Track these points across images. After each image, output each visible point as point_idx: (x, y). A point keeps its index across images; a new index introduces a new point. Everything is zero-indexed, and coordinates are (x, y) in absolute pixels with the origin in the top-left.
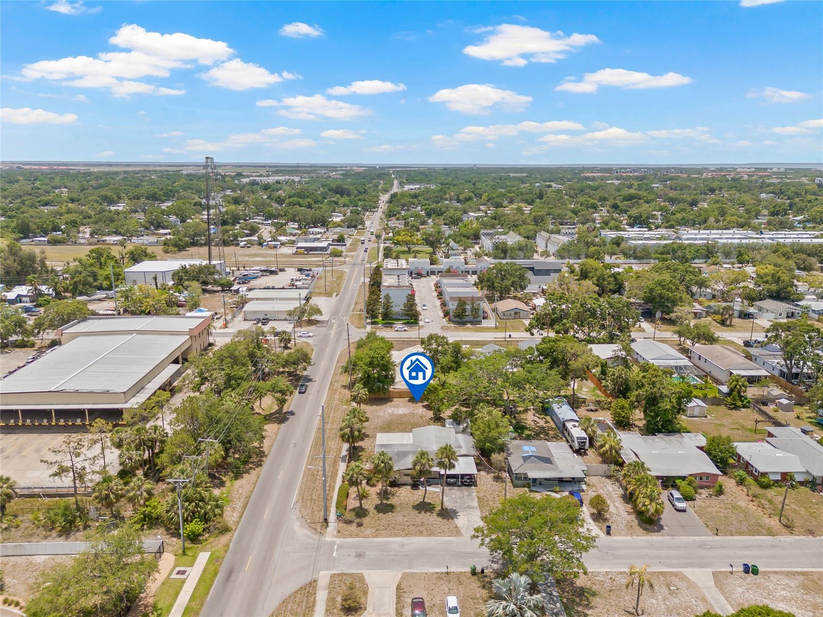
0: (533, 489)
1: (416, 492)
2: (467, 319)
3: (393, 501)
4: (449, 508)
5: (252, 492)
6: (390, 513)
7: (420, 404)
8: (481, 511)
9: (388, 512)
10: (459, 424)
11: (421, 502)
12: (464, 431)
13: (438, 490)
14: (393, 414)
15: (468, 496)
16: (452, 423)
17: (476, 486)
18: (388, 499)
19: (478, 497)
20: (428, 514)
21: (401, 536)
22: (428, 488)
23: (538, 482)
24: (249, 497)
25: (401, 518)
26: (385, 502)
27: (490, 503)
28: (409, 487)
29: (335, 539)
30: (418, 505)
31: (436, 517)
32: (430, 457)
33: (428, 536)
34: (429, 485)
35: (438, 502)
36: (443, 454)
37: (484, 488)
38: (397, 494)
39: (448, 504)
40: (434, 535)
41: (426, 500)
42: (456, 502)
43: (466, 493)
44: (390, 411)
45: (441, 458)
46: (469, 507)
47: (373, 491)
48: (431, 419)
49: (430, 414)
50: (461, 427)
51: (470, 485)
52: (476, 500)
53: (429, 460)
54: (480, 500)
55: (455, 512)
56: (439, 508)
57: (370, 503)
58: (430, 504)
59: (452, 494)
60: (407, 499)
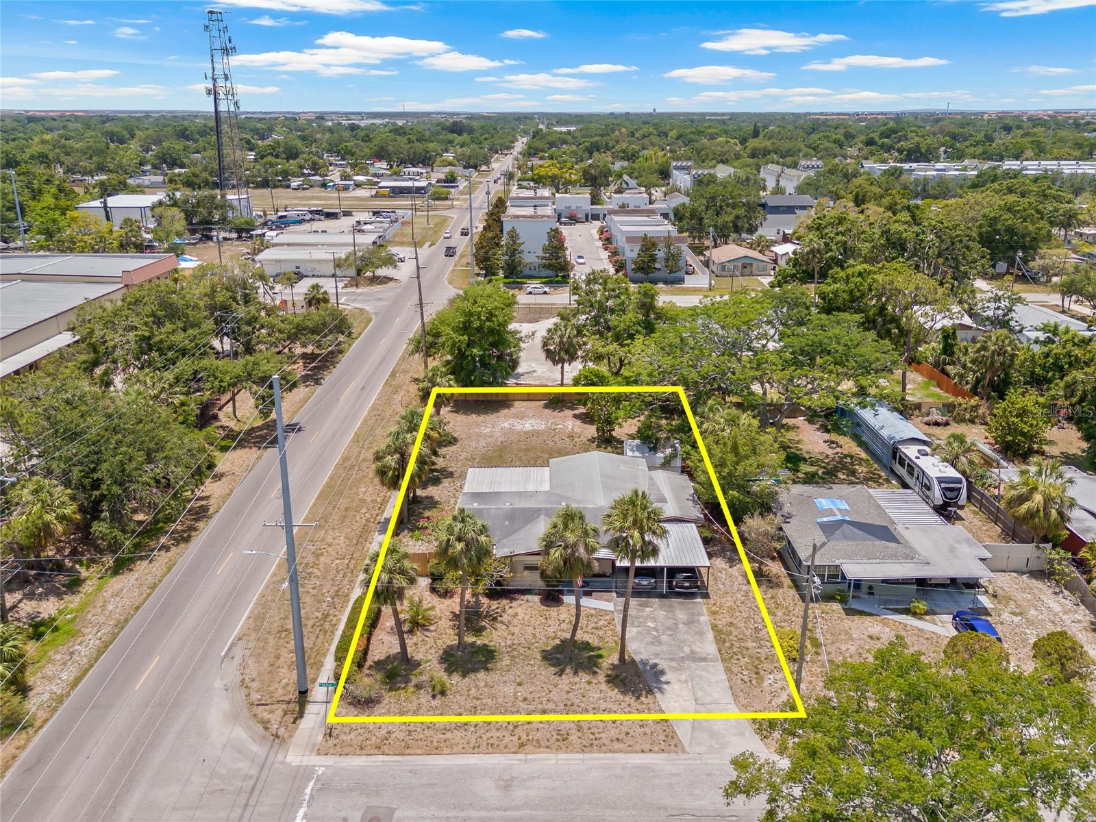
0: (855, 605)
1: (553, 611)
2: (657, 275)
3: (493, 637)
4: (637, 658)
5: (137, 608)
6: (481, 675)
7: (569, 413)
8: (728, 670)
9: (475, 670)
10: (654, 449)
11: (564, 642)
12: (666, 464)
13: (609, 606)
14: (511, 431)
15: (689, 623)
16: (638, 448)
17: (706, 596)
18: (479, 631)
19: (714, 627)
20: (584, 677)
21: (506, 750)
22: (586, 602)
23: (864, 589)
24: (121, 625)
25: (509, 690)
26: (470, 639)
27: (750, 644)
28: (536, 598)
29: (314, 760)
30: (557, 649)
31: (604, 687)
32: (591, 524)
33: (584, 749)
34: (588, 594)
35: (611, 642)
36: (625, 517)
37: (728, 602)
38: (505, 618)
39: (638, 649)
40: (601, 748)
41: (578, 637)
42: (657, 641)
43: (681, 616)
44: (506, 425)
45: (621, 529)
46: (695, 658)
47: (443, 609)
48: (592, 440)
49: (591, 431)
50: (659, 455)
51: (692, 596)
52: (710, 635)
53: (586, 533)
54: (720, 636)
55: (657, 673)
56: (614, 659)
57: (430, 641)
58: (587, 646)
59: (647, 618)
60: (530, 630)
